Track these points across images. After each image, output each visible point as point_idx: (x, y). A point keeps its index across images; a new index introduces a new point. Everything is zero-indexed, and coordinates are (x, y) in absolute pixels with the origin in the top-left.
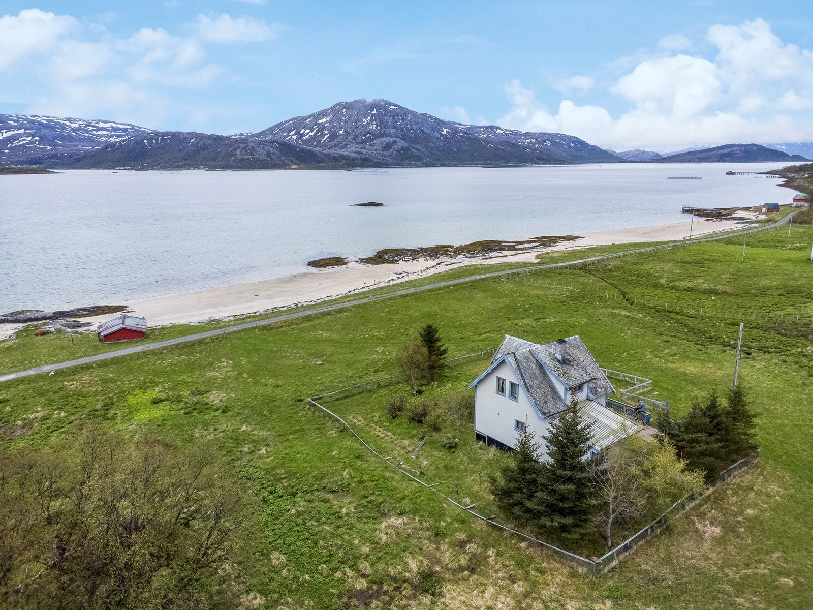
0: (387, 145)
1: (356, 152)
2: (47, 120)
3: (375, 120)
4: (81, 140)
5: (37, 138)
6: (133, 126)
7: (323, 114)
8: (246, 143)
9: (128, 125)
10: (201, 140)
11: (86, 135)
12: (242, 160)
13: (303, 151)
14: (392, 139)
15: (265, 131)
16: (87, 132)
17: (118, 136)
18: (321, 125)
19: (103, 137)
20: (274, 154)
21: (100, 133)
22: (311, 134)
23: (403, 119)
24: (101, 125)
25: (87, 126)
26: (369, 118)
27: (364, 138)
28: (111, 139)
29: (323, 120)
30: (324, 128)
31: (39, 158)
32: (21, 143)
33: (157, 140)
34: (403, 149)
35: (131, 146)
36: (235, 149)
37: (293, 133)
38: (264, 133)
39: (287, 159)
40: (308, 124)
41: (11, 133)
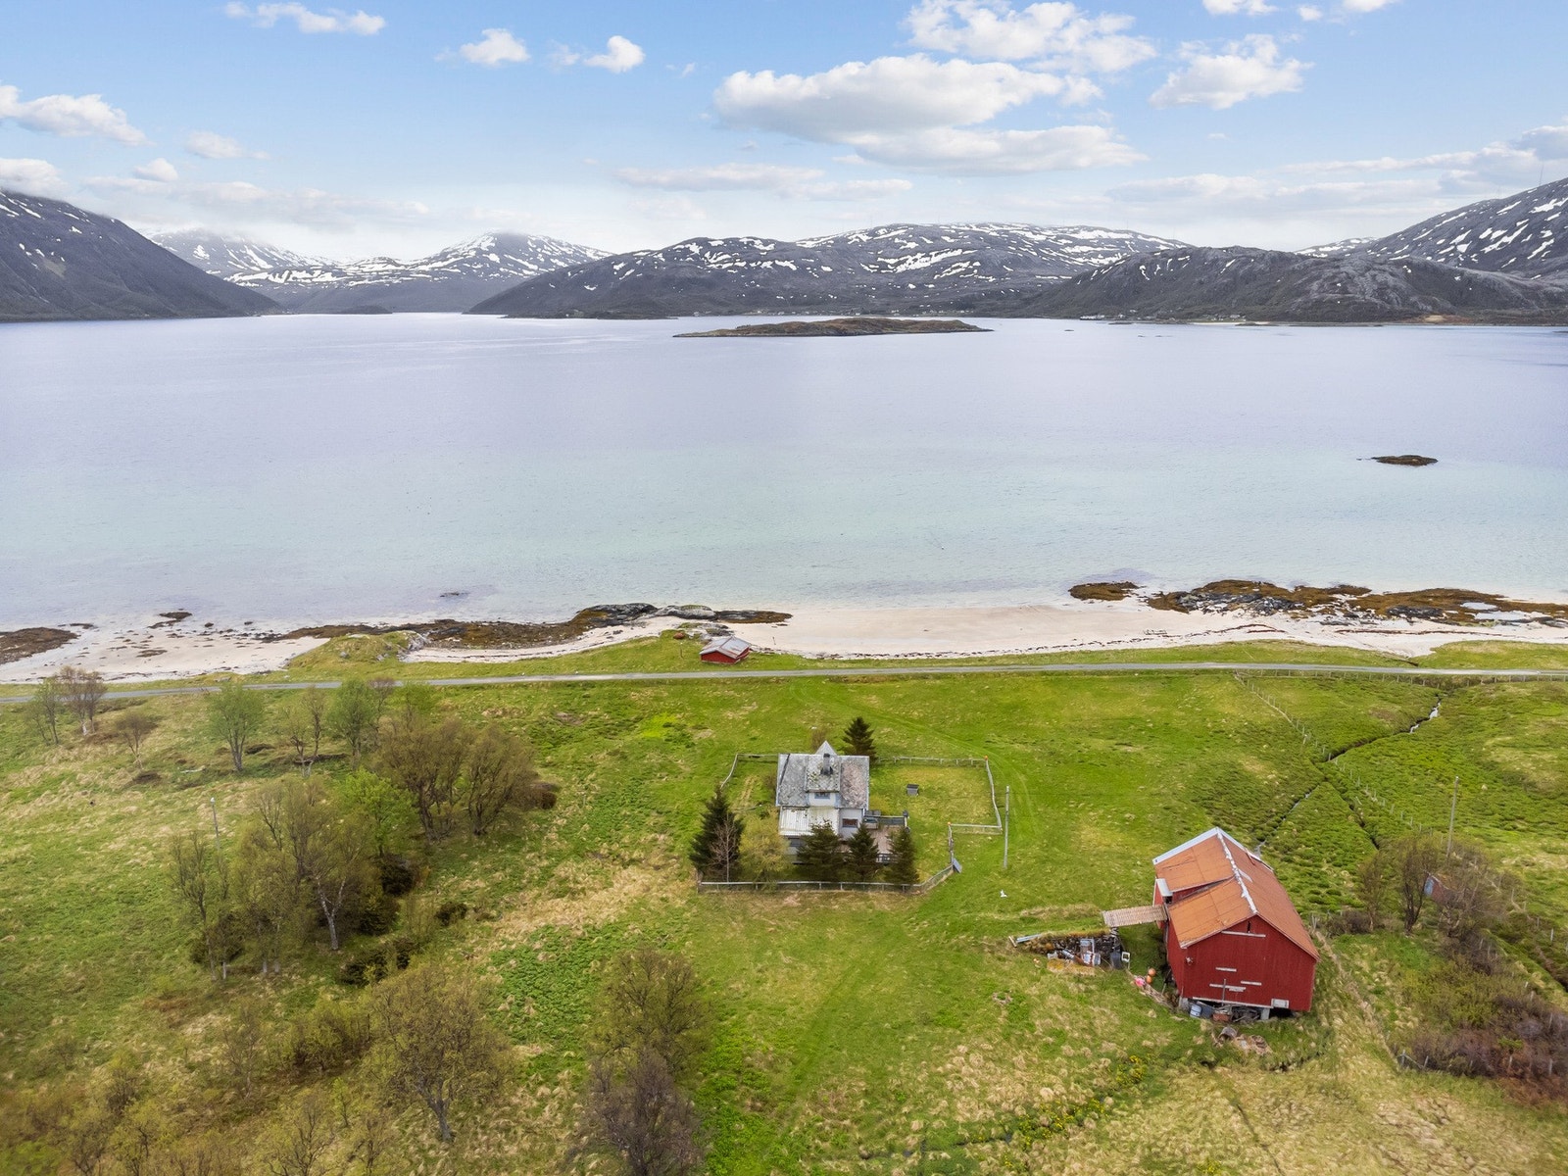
2: (998, 232)
4: (1043, 264)
5: (977, 264)
6: (1135, 234)
7: (1550, 191)
8: (1338, 267)
9: (1127, 232)
10: (1247, 262)
11: (1054, 254)
12: (1319, 303)
13: (1469, 281)
15: (1396, 235)
16: (1057, 248)
17: (1106, 255)
18: (1538, 219)
19: (1080, 257)
20: (1395, 289)
21: (1077, 249)
22: (1508, 240)
24: (1083, 235)
25: (1059, 238)
28: (1094, 260)
29: (1547, 207)
30: (1546, 225)
31: (973, 298)
32: (954, 272)
33: (1164, 264)
35: (1115, 276)
36: (1311, 280)
37: (1461, 238)
38: (1392, 242)
39: (1425, 302)
40: (1505, 217)
41: (944, 255)
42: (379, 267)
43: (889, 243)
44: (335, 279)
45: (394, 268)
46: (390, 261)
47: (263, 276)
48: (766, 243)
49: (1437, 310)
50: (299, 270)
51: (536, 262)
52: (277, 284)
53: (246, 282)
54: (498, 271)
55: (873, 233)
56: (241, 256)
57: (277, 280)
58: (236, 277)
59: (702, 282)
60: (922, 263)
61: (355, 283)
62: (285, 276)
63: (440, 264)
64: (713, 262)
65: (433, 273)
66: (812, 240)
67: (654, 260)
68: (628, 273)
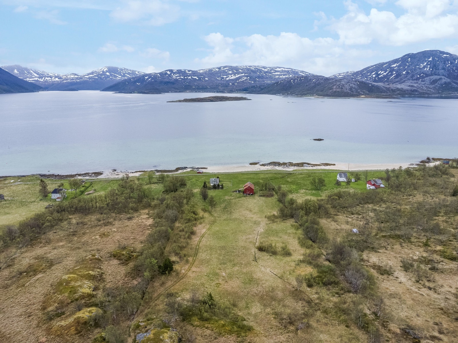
0: (433, 81)
1: (409, 86)
2: (255, 68)
3: (429, 65)
4: (267, 78)
5: (249, 78)
6: (292, 69)
7: (395, 61)
8: (341, 82)
10: (318, 80)
11: (270, 75)
12: (335, 92)
13: (373, 86)
14: (439, 77)
16: (271, 73)
17: (284, 75)
18: (392, 69)
19: (277, 76)
20: (354, 88)
21: (276, 73)
22: (385, 74)
23: (451, 63)
24: (278, 69)
25: (271, 70)
26: (425, 63)
27: (418, 76)
28: (281, 77)
29: (394, 66)
30: (394, 70)
31: (247, 88)
32: (242, 80)
33: (298, 80)
34: (445, 83)
35: (285, 83)
36: (334, 86)
37: (374, 73)
38: (357, 73)
39: (362, 91)
40: (385, 68)
41: (239, 75)
42: (73, 76)
43: (224, 71)
44: (59, 80)
45: (77, 76)
46: (76, 75)
47: (36, 79)
48: (189, 71)
49: (365, 94)
50: (48, 77)
51: (120, 75)
52: (41, 81)
53: (31, 81)
54: (109, 78)
55: (219, 68)
56: (29, 73)
57: (41, 80)
58: (28, 79)
59: (171, 83)
60: (233, 77)
61: (65, 81)
62: (43, 79)
63: (91, 76)
64: (174, 77)
65: (89, 78)
66: (202, 70)
67: (157, 76)
68: (149, 80)
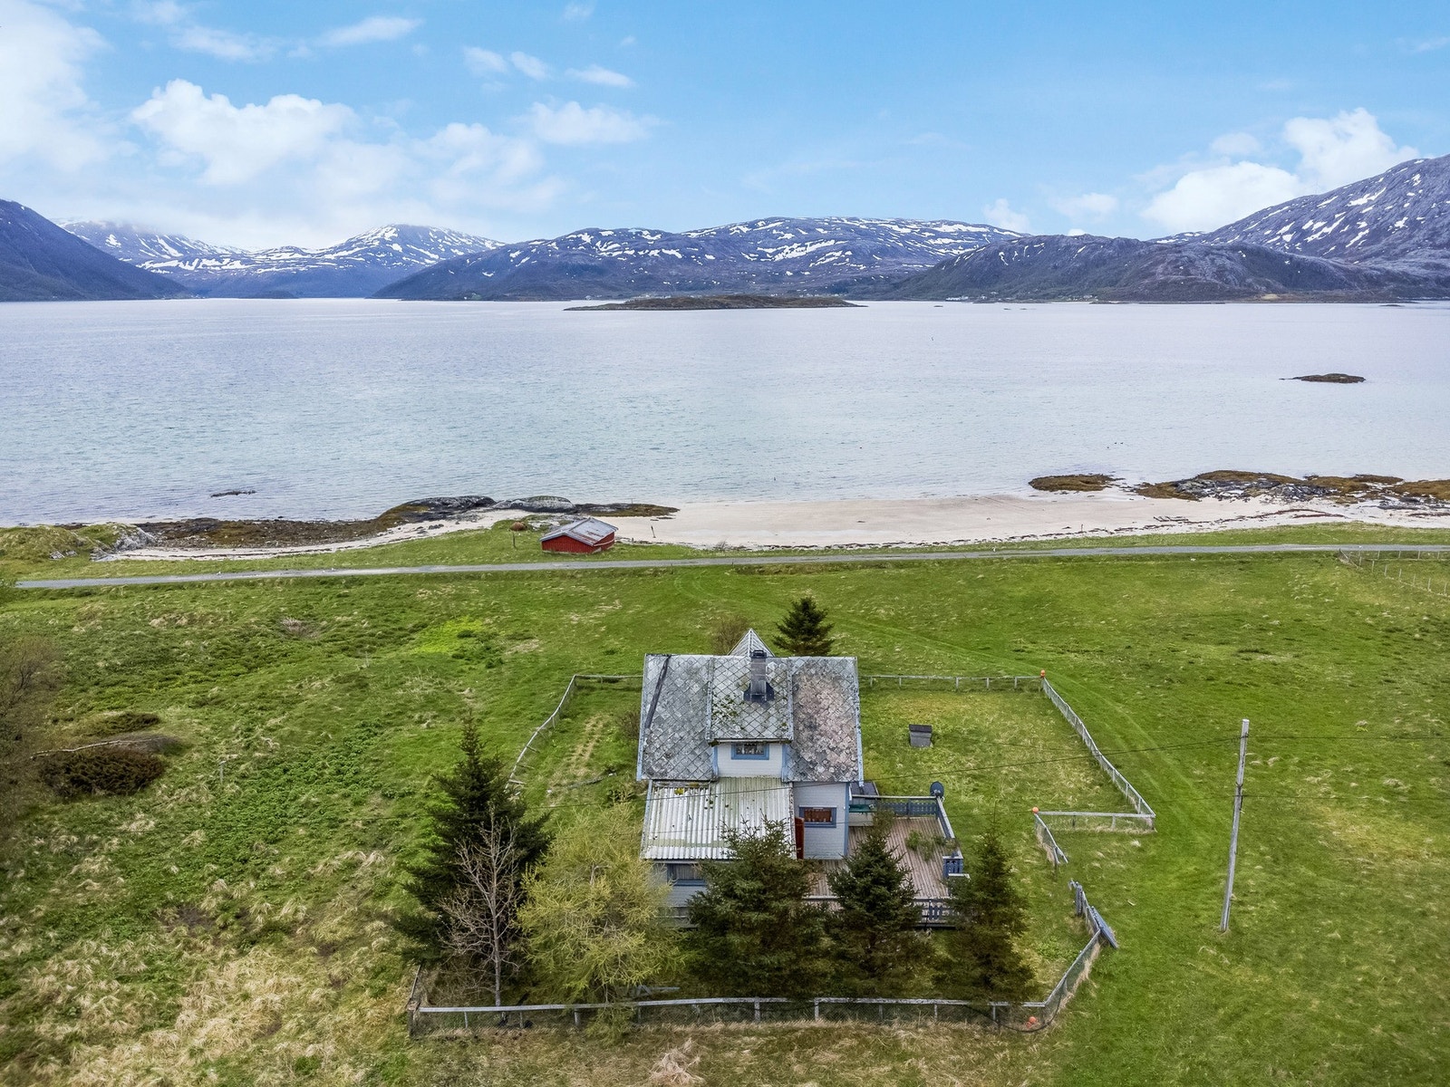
1: (1427, 266)
2: (867, 225)
4: (909, 254)
5: (849, 253)
6: (992, 228)
7: (1364, 187)
8: (1180, 252)
9: (984, 226)
10: (1095, 249)
11: (919, 245)
12: (1164, 284)
13: (1298, 264)
15: (1227, 227)
16: (921, 240)
17: (965, 246)
18: (1354, 211)
19: (943, 248)
20: (1232, 271)
21: (939, 241)
22: (1328, 230)
24: (945, 228)
25: (922, 231)
28: (955, 252)
29: (1362, 201)
30: (1360, 217)
31: (846, 284)
32: (828, 260)
33: (1021, 250)
35: (977, 261)
36: (1157, 263)
37: (1286, 228)
38: (1224, 232)
39: (1258, 282)
40: (1325, 210)
41: (818, 245)
42: (286, 256)
43: (768, 234)
44: (243, 267)
45: (300, 256)
46: (296, 250)
47: (174, 264)
48: (653, 233)
49: (1270, 289)
50: (209, 258)
51: (437, 251)
52: (188, 271)
53: (157, 269)
54: (401, 260)
55: (752, 225)
56: (152, 245)
57: (187, 267)
58: (147, 265)
59: (594, 269)
60: (797, 252)
61: (263, 271)
62: (195, 263)
63: (345, 253)
64: (604, 251)
65: (339, 261)
66: (696, 232)
67: (548, 248)
68: (524, 261)
